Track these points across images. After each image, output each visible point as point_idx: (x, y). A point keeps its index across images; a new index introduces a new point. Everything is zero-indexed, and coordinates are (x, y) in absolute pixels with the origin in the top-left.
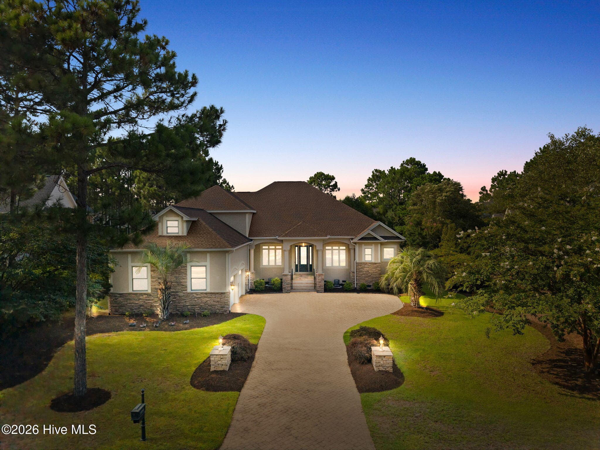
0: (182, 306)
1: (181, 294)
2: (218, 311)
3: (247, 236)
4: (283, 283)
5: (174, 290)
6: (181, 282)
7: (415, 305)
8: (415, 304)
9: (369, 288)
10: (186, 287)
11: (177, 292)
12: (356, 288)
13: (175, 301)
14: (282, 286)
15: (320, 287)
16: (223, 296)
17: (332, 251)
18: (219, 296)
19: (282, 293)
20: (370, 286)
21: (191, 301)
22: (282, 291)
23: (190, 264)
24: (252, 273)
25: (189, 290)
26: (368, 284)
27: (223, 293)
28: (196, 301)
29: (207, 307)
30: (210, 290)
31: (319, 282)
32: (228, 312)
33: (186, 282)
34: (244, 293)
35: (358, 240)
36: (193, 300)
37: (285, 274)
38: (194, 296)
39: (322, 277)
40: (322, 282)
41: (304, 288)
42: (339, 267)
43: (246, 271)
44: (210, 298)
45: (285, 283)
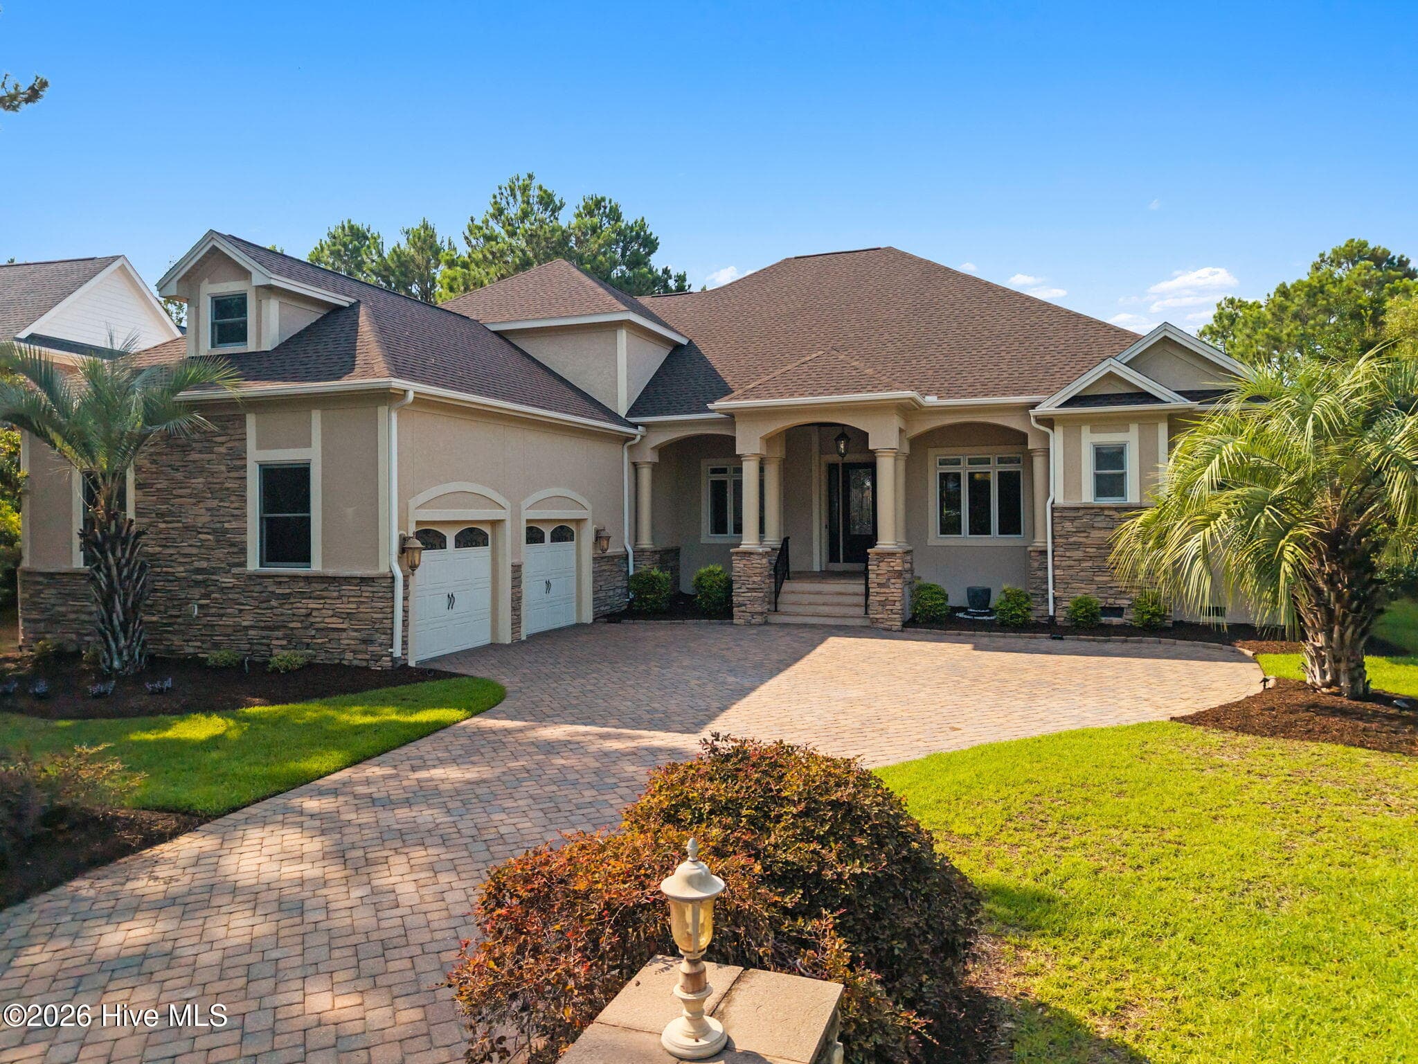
0: (230, 631)
1: (228, 581)
2: (349, 656)
3: (622, 411)
4: (735, 586)
5: (204, 564)
6: (226, 531)
9: (1116, 621)
10: (243, 551)
11: (214, 571)
12: (1053, 618)
13: (207, 605)
14: (729, 599)
15: (882, 604)
16: (367, 594)
17: (964, 470)
18: (353, 593)
19: (732, 624)
20: (1118, 611)
21: (258, 607)
22: (730, 615)
23: (256, 456)
24: (643, 551)
25: (253, 564)
26: (1111, 601)
27: (364, 580)
28: (276, 611)
29: (313, 637)
30: (323, 567)
31: (880, 585)
32: (386, 662)
33: (244, 531)
34: (588, 617)
35: (1059, 407)
36: (264, 605)
37: (743, 548)
38: (270, 589)
39: (892, 564)
40: (892, 586)
41: (826, 609)
42: (995, 539)
43: (599, 537)
44: (322, 601)
45: (744, 584)
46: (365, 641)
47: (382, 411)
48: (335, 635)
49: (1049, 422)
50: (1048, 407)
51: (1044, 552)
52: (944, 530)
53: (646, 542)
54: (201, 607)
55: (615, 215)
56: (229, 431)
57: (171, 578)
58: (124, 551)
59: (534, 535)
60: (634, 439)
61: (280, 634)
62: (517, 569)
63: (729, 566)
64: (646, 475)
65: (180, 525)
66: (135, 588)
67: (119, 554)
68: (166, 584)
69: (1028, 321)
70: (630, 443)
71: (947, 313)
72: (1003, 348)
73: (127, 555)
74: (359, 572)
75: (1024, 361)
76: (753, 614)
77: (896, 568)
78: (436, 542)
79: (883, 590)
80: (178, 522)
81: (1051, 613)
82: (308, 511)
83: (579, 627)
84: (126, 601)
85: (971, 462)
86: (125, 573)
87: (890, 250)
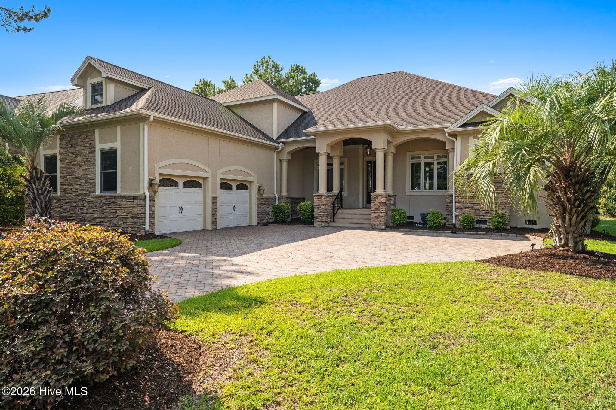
1: (89, 198)
2: (130, 229)
3: (274, 137)
4: (315, 210)
5: (81, 192)
6: (89, 178)
7: (566, 244)
8: (567, 239)
9: (483, 226)
10: (94, 187)
11: (85, 195)
13: (83, 209)
14: (313, 215)
15: (377, 217)
16: (136, 203)
17: (422, 161)
18: (131, 203)
19: (314, 226)
20: (485, 222)
21: (99, 209)
22: (313, 223)
23: (99, 146)
24: (282, 197)
25: (98, 192)
26: (481, 217)
27: (135, 197)
28: (105, 211)
29: (118, 222)
30: (121, 192)
31: (376, 209)
32: (142, 232)
33: (94, 178)
34: (254, 223)
35: (459, 127)
36: (101, 209)
37: (319, 193)
38: (103, 202)
39: (381, 200)
40: (381, 210)
41: (355, 221)
42: (435, 192)
43: (260, 189)
44: (120, 206)
45: (319, 209)
46: (135, 223)
47: (141, 124)
48: (125, 221)
49: (454, 135)
50: (453, 128)
51: (451, 196)
52: (413, 189)
53: (284, 193)
54: (81, 209)
55: (303, 72)
56: (89, 137)
57: (72, 198)
58: (39, 183)
59: (225, 185)
60: (278, 149)
61: (106, 220)
62: (215, 199)
63: (313, 202)
64: (285, 164)
65: (74, 176)
66: (45, 199)
67: (37, 184)
68: (70, 200)
69: (453, 95)
70: (277, 151)
71: (419, 94)
72: (440, 106)
73: (41, 185)
74: (133, 194)
75: (447, 111)
76: (322, 222)
77: (383, 202)
78: (173, 184)
79: (377, 211)
80: (74, 175)
81: (454, 223)
82: (116, 169)
83: (250, 226)
84: (41, 203)
85: (425, 158)
86: (40, 192)
87: (401, 72)
